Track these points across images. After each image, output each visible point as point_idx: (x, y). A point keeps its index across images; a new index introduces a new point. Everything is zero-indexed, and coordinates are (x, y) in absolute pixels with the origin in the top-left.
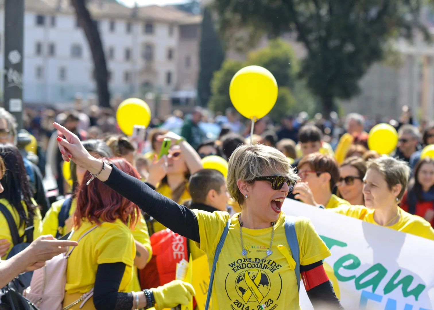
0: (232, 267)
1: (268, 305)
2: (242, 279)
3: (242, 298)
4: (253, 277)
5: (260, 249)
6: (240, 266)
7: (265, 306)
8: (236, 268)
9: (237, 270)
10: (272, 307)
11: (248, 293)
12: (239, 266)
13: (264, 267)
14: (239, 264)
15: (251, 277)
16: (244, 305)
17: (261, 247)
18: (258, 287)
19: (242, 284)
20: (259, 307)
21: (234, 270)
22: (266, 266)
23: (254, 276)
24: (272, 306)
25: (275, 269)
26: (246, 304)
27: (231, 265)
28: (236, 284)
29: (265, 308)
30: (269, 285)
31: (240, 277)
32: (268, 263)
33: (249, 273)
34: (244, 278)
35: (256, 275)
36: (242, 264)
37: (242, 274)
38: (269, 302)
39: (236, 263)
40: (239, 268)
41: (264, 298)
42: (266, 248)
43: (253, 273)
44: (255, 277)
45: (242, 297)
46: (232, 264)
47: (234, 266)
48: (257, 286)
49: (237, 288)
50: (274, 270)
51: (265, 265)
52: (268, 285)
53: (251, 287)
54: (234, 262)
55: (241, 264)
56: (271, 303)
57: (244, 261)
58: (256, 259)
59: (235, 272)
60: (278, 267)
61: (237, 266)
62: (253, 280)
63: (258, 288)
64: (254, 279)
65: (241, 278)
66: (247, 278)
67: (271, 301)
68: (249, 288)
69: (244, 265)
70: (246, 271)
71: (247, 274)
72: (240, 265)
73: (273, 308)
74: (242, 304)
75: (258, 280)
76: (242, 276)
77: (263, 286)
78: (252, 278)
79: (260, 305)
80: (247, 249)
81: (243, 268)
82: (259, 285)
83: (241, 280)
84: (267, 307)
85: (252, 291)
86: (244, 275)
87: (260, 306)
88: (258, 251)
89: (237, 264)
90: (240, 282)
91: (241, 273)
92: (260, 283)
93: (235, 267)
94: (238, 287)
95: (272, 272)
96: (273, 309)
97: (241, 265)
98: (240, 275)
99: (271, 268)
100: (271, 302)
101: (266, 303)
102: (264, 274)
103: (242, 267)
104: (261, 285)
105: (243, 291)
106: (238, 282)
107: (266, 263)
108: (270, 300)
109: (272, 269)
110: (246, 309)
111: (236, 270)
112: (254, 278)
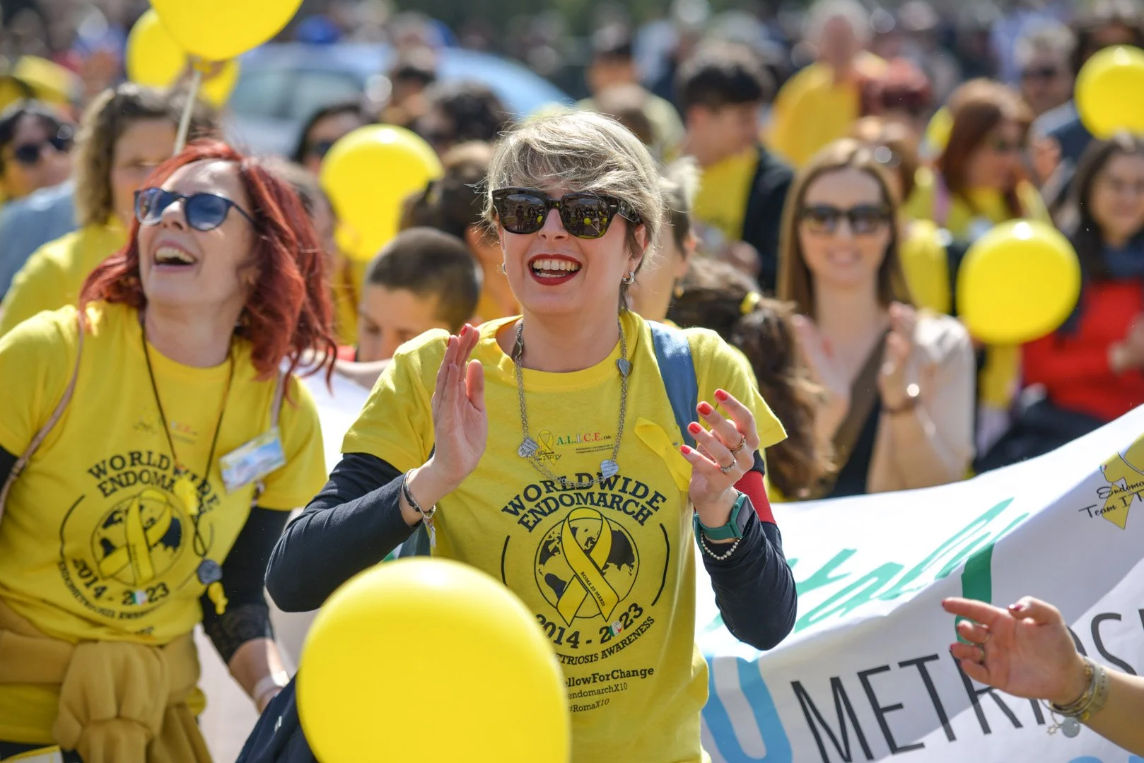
0: (516, 513)
1: (628, 622)
2: (556, 549)
3: (556, 608)
4: (586, 544)
5: (585, 445)
6: (540, 508)
7: (621, 625)
8: (531, 518)
9: (536, 523)
10: (639, 628)
11: (574, 593)
12: (538, 509)
13: (613, 501)
14: (536, 503)
15: (582, 542)
16: (562, 630)
17: (587, 438)
18: (604, 571)
19: (555, 566)
20: (604, 631)
21: (526, 524)
22: (617, 499)
23: (590, 539)
24: (638, 623)
25: (650, 513)
26: (569, 626)
27: (510, 507)
28: (539, 566)
29: (619, 631)
30: (635, 564)
31: (548, 543)
32: (623, 490)
33: (574, 531)
34: (559, 546)
35: (595, 537)
36: (545, 501)
37: (554, 536)
38: (632, 614)
39: (522, 498)
40: (539, 516)
41: (618, 602)
42: (601, 436)
43: (586, 530)
44: (594, 544)
45: (555, 606)
46: (511, 503)
47: (522, 512)
48: (601, 568)
49: (541, 579)
50: (645, 517)
51: (614, 496)
52: (632, 564)
53: (583, 573)
54: (517, 498)
55: (542, 501)
56: (636, 617)
57: (547, 492)
58: (580, 476)
59: (531, 529)
60: (655, 504)
61: (532, 511)
62: (587, 552)
63: (602, 574)
64: (592, 547)
65: (551, 547)
66: (571, 547)
67: (635, 611)
68: (576, 575)
69: (551, 502)
70: (564, 521)
71: (567, 534)
72: (538, 505)
73: (641, 630)
74: (557, 626)
75: (602, 551)
76: (554, 540)
77: (619, 568)
78: (584, 547)
79: (608, 624)
80: (548, 451)
81: (551, 511)
82: (606, 567)
83: (552, 554)
84: (626, 627)
85: (587, 585)
86: (560, 539)
87: (608, 629)
88: (582, 451)
89: (529, 505)
90: (551, 560)
91: (551, 532)
92: (610, 560)
93: (526, 516)
94: (545, 574)
95: (642, 522)
96: (640, 632)
97: (543, 505)
98: (547, 538)
99: (637, 510)
100: (638, 613)
101: (624, 618)
102: (619, 531)
103: (547, 511)
104: (613, 566)
105: (558, 586)
106: (543, 562)
107: (616, 491)
108: (633, 608)
109: (640, 512)
110: (568, 640)
111: (531, 524)
112: (590, 545)
